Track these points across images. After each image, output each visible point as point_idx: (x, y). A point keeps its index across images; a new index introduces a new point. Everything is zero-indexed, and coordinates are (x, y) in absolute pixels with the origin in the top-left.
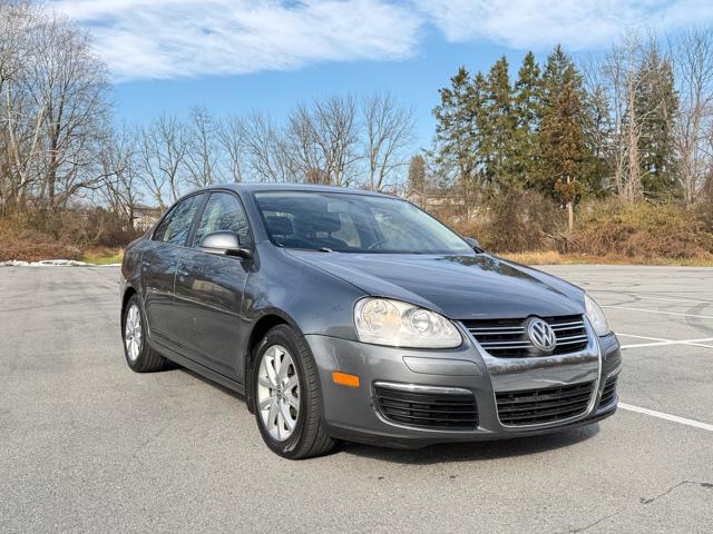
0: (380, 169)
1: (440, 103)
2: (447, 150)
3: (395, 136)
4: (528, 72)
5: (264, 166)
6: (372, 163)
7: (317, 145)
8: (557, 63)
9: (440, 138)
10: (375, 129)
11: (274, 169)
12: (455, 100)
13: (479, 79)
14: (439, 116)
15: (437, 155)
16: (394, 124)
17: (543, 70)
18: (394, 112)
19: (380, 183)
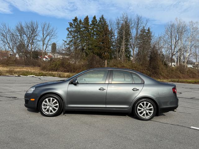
0: (46, 45)
1: (69, 26)
2: (71, 41)
3: (51, 35)
4: (94, 21)
5: (5, 40)
6: (43, 43)
7: (25, 35)
8: (102, 20)
9: (69, 37)
10: (45, 33)
11: (9, 42)
12: (74, 26)
13: (80, 21)
14: (68, 31)
15: (68, 42)
16: (51, 32)
17: (98, 22)
18: (51, 28)
19: (46, 49)
